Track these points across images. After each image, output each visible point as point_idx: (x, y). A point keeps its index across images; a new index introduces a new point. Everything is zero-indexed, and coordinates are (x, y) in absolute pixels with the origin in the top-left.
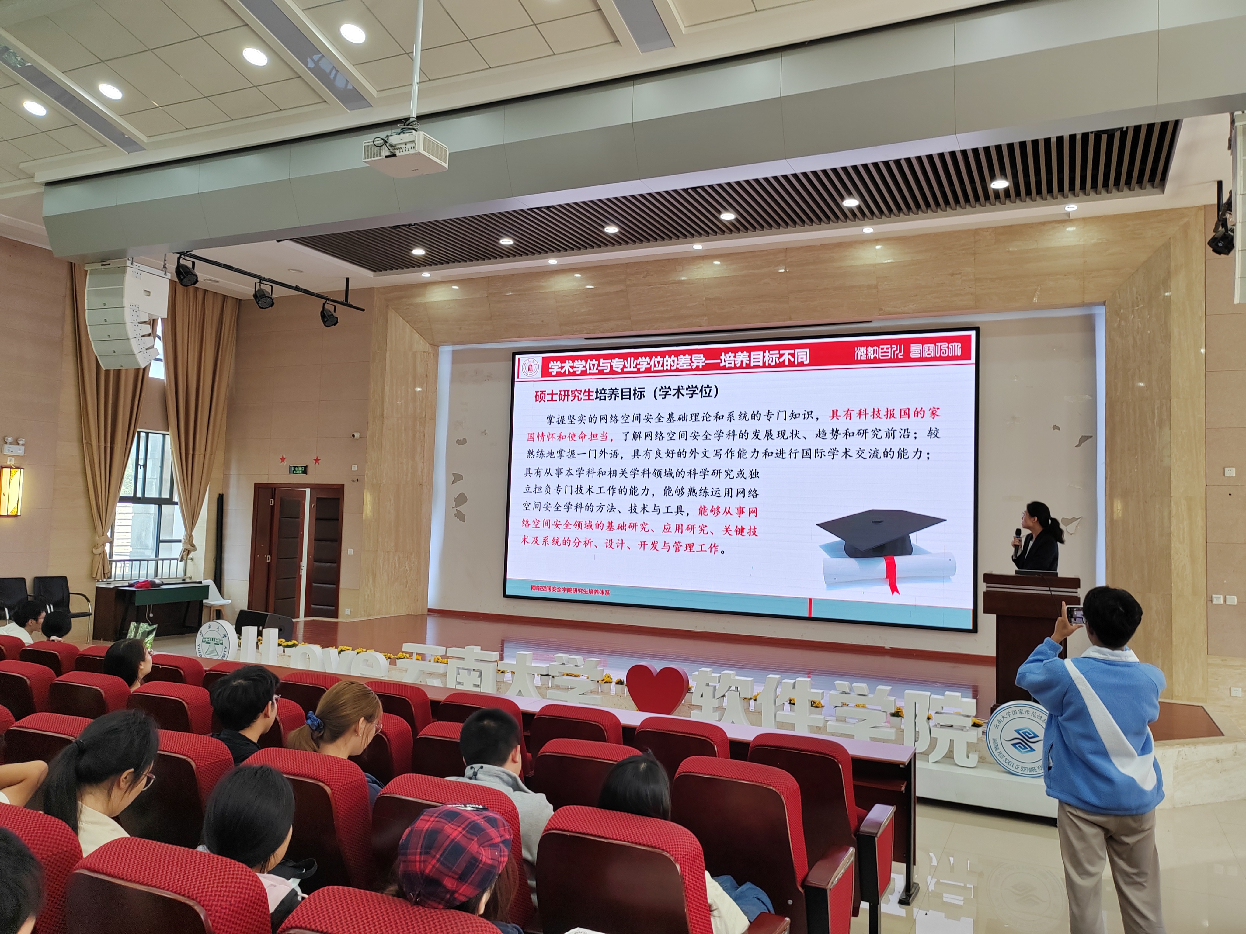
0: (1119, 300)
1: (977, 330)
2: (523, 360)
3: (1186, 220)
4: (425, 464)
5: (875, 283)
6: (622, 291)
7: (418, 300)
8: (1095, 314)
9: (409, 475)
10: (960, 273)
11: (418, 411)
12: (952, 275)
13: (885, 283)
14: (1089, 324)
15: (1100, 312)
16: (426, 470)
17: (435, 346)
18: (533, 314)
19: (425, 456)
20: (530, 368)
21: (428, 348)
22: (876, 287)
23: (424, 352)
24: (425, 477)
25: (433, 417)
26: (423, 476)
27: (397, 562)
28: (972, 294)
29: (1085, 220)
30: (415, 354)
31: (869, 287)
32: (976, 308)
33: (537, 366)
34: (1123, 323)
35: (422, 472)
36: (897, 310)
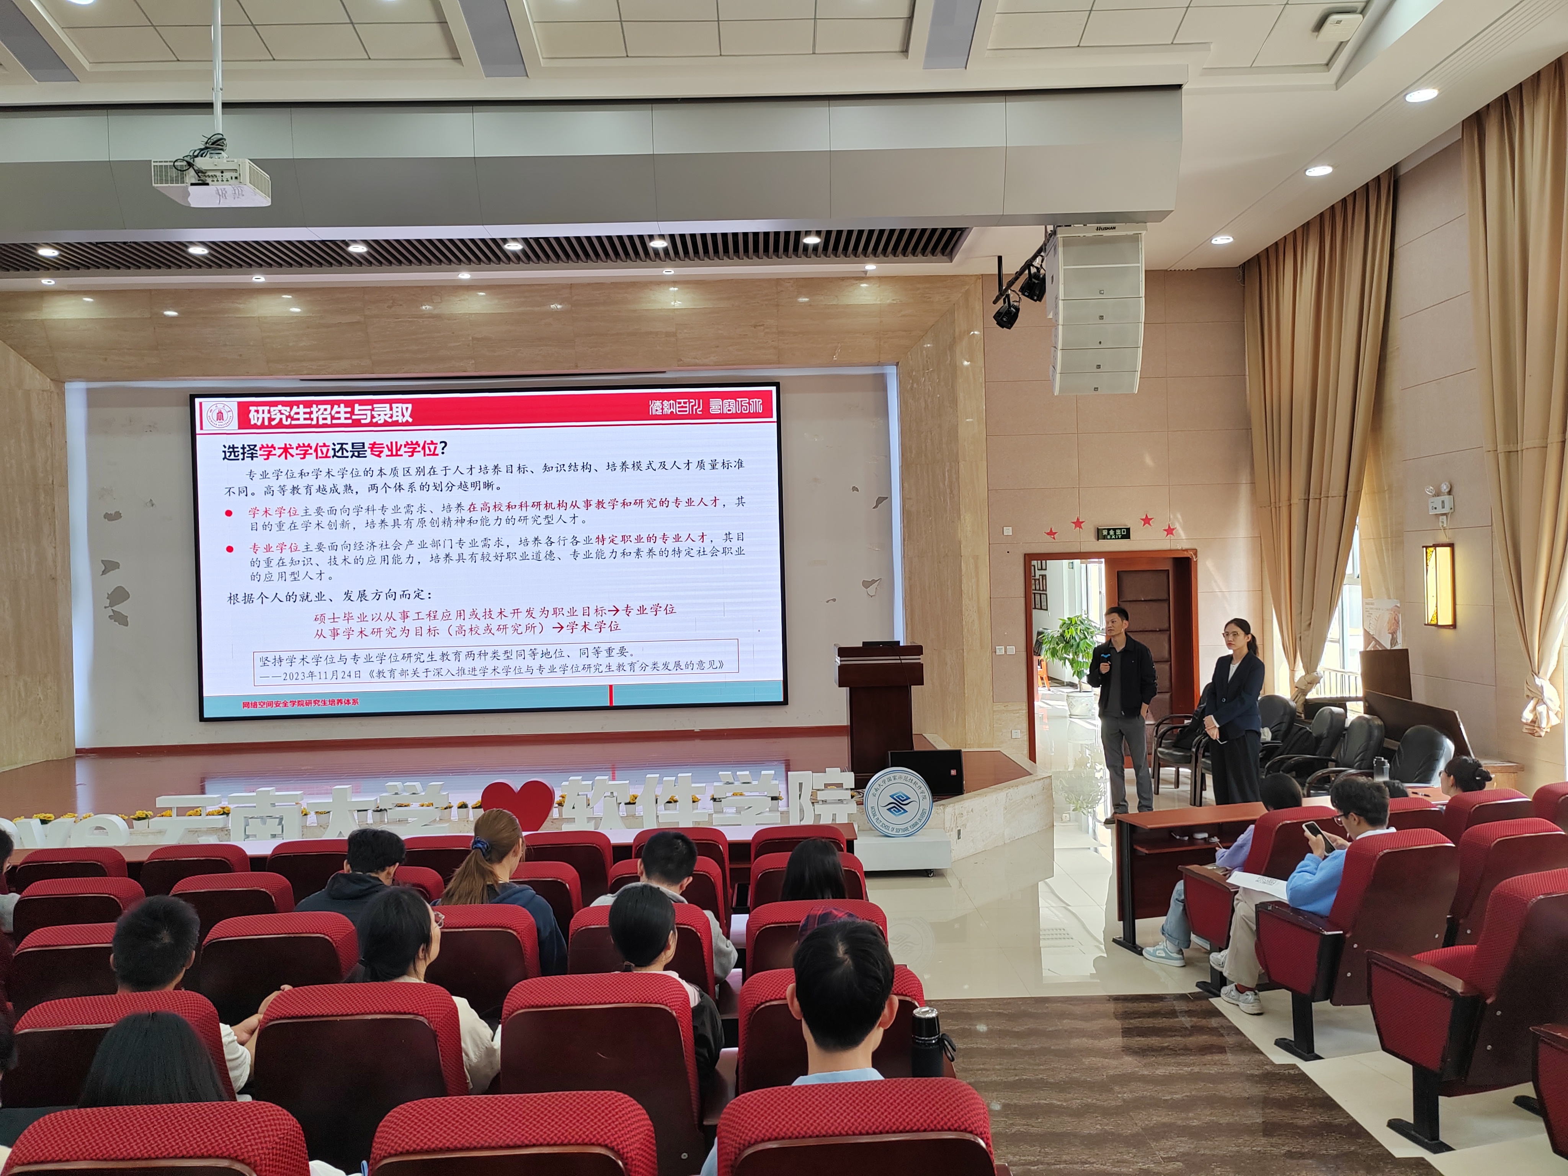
0: (911, 362)
1: (777, 385)
2: (207, 406)
3: (967, 287)
4: (58, 549)
5: (674, 330)
6: (358, 323)
7: (31, 316)
8: (886, 374)
9: (33, 566)
10: (763, 325)
11: (41, 475)
12: (755, 326)
13: (685, 331)
14: (880, 383)
15: (891, 372)
16: (59, 559)
17: (59, 382)
18: (225, 345)
19: (57, 537)
20: (220, 416)
21: (48, 384)
22: (674, 334)
23: (43, 391)
24: (59, 568)
25: (64, 484)
26: (56, 567)
27: (22, 689)
28: (775, 348)
29: (881, 279)
30: (27, 393)
31: (668, 334)
32: (779, 362)
33: (230, 414)
34: (915, 385)
35: (55, 562)
36: (698, 361)
